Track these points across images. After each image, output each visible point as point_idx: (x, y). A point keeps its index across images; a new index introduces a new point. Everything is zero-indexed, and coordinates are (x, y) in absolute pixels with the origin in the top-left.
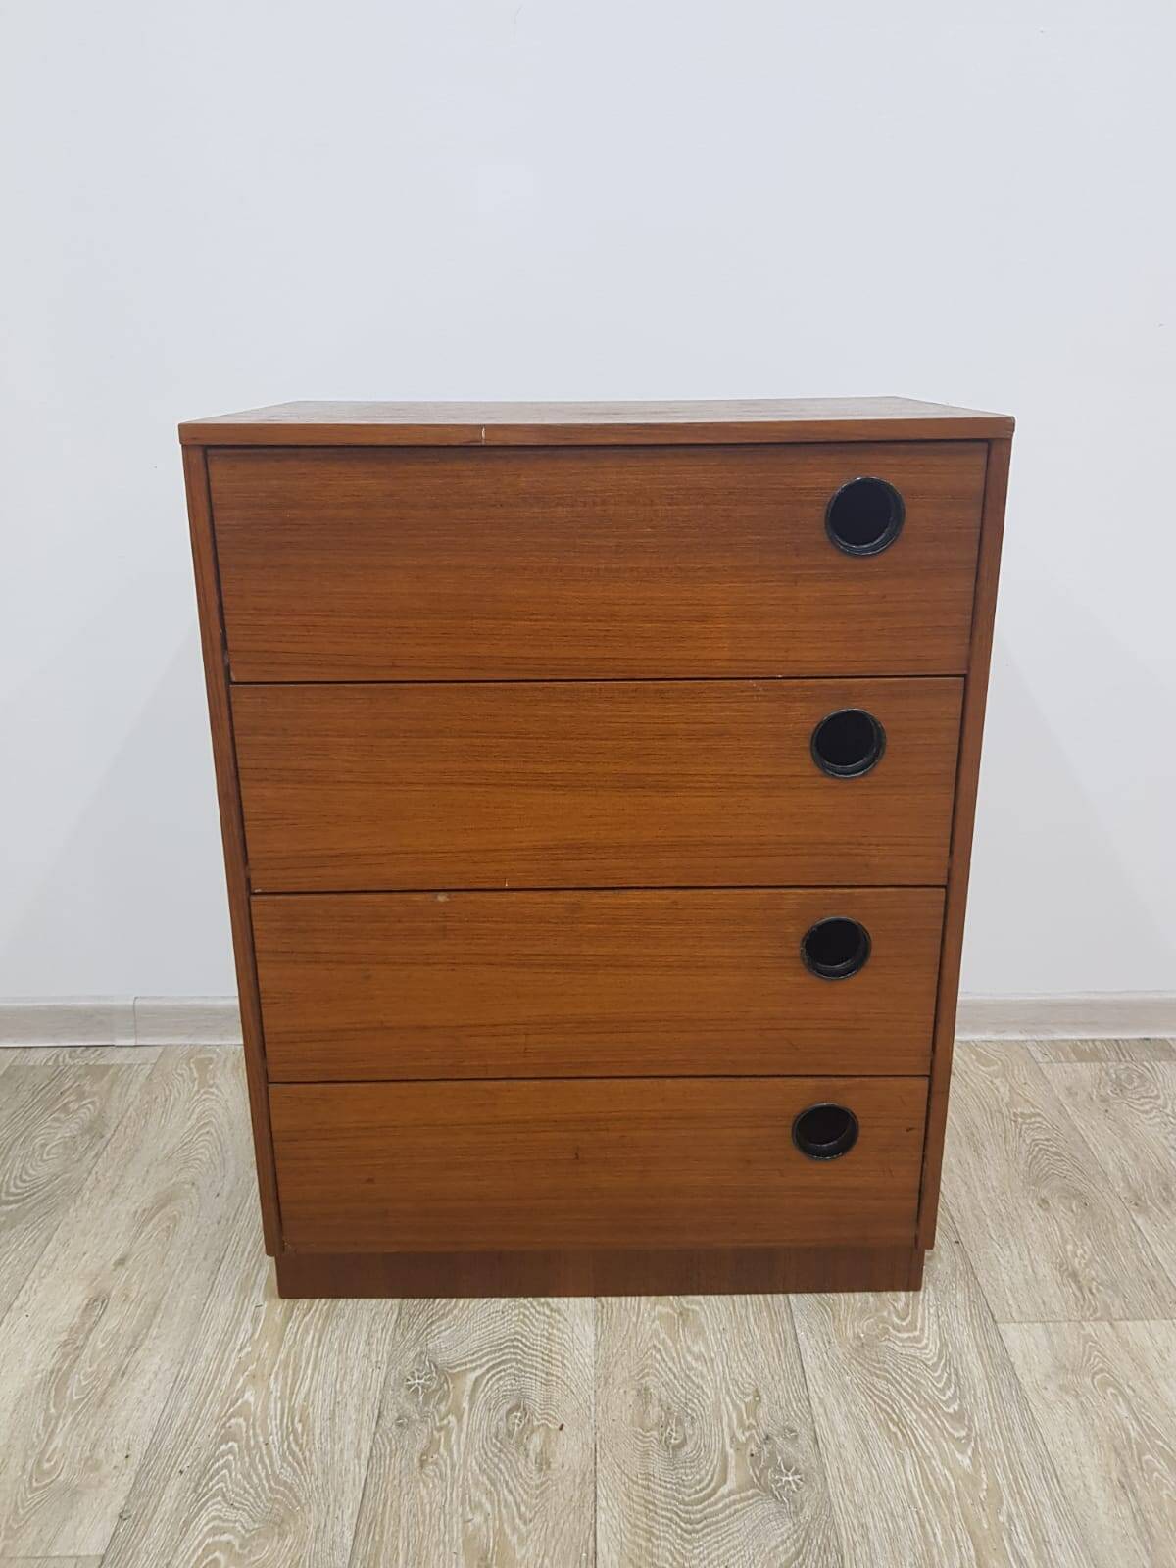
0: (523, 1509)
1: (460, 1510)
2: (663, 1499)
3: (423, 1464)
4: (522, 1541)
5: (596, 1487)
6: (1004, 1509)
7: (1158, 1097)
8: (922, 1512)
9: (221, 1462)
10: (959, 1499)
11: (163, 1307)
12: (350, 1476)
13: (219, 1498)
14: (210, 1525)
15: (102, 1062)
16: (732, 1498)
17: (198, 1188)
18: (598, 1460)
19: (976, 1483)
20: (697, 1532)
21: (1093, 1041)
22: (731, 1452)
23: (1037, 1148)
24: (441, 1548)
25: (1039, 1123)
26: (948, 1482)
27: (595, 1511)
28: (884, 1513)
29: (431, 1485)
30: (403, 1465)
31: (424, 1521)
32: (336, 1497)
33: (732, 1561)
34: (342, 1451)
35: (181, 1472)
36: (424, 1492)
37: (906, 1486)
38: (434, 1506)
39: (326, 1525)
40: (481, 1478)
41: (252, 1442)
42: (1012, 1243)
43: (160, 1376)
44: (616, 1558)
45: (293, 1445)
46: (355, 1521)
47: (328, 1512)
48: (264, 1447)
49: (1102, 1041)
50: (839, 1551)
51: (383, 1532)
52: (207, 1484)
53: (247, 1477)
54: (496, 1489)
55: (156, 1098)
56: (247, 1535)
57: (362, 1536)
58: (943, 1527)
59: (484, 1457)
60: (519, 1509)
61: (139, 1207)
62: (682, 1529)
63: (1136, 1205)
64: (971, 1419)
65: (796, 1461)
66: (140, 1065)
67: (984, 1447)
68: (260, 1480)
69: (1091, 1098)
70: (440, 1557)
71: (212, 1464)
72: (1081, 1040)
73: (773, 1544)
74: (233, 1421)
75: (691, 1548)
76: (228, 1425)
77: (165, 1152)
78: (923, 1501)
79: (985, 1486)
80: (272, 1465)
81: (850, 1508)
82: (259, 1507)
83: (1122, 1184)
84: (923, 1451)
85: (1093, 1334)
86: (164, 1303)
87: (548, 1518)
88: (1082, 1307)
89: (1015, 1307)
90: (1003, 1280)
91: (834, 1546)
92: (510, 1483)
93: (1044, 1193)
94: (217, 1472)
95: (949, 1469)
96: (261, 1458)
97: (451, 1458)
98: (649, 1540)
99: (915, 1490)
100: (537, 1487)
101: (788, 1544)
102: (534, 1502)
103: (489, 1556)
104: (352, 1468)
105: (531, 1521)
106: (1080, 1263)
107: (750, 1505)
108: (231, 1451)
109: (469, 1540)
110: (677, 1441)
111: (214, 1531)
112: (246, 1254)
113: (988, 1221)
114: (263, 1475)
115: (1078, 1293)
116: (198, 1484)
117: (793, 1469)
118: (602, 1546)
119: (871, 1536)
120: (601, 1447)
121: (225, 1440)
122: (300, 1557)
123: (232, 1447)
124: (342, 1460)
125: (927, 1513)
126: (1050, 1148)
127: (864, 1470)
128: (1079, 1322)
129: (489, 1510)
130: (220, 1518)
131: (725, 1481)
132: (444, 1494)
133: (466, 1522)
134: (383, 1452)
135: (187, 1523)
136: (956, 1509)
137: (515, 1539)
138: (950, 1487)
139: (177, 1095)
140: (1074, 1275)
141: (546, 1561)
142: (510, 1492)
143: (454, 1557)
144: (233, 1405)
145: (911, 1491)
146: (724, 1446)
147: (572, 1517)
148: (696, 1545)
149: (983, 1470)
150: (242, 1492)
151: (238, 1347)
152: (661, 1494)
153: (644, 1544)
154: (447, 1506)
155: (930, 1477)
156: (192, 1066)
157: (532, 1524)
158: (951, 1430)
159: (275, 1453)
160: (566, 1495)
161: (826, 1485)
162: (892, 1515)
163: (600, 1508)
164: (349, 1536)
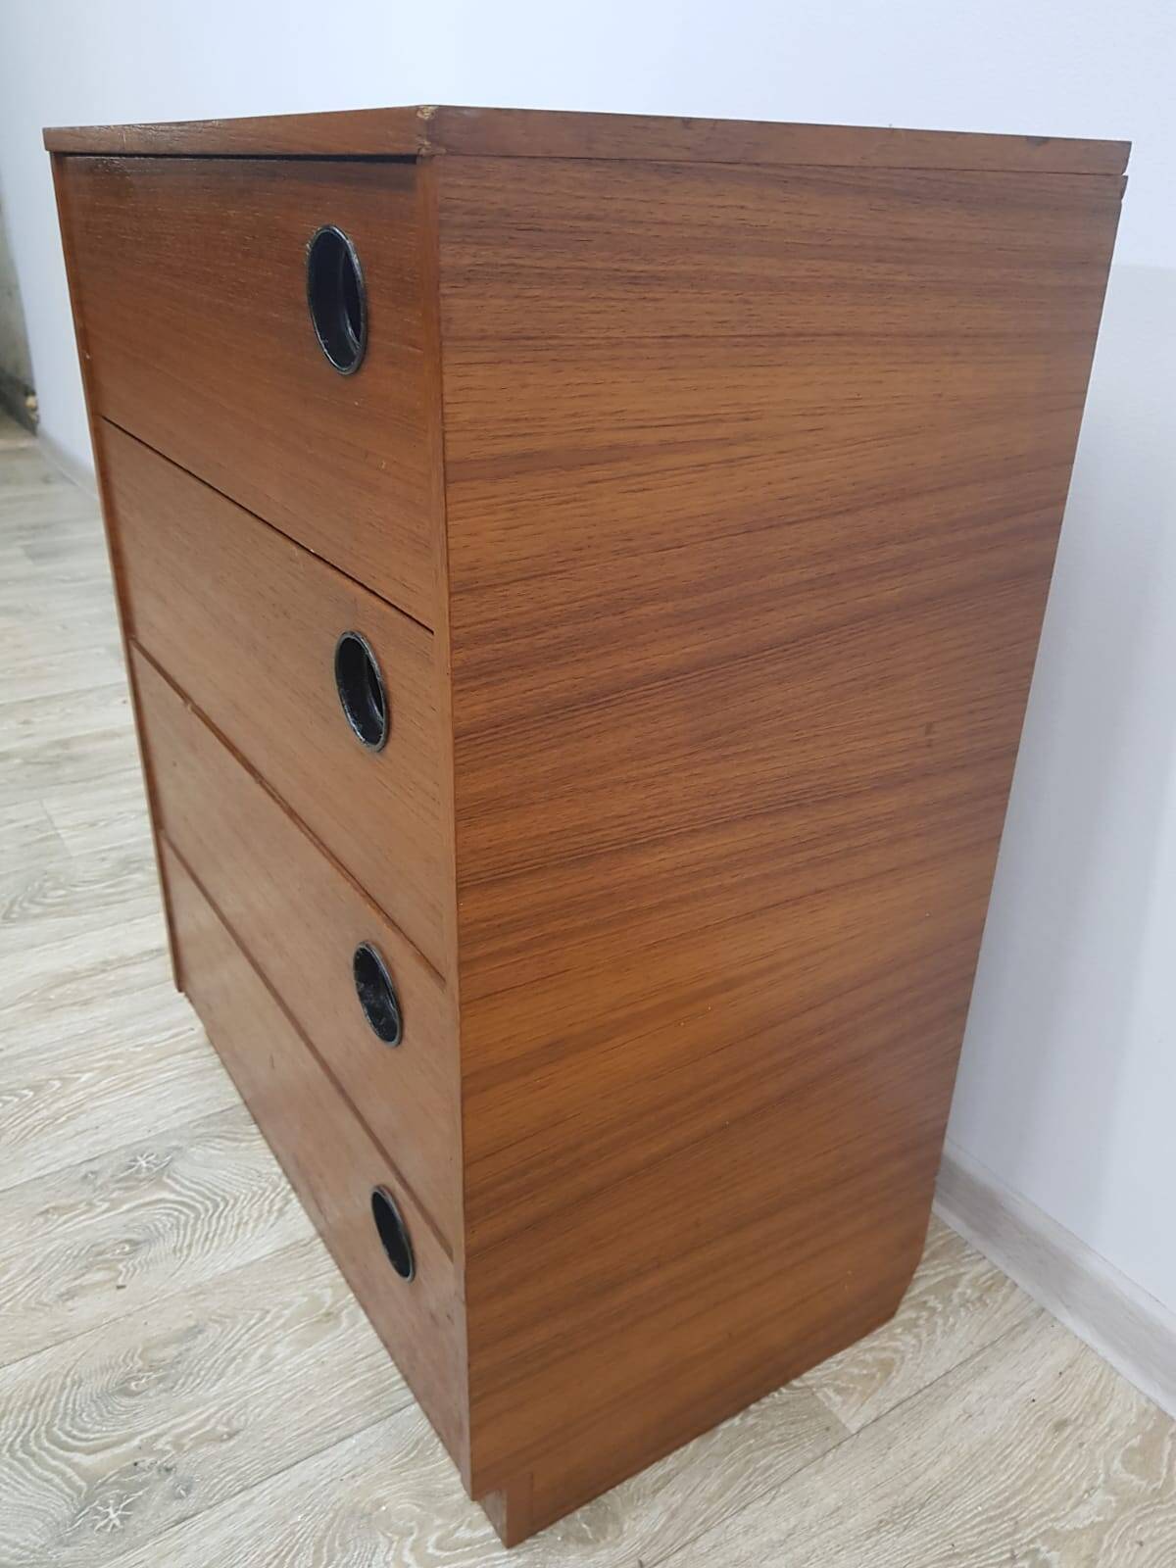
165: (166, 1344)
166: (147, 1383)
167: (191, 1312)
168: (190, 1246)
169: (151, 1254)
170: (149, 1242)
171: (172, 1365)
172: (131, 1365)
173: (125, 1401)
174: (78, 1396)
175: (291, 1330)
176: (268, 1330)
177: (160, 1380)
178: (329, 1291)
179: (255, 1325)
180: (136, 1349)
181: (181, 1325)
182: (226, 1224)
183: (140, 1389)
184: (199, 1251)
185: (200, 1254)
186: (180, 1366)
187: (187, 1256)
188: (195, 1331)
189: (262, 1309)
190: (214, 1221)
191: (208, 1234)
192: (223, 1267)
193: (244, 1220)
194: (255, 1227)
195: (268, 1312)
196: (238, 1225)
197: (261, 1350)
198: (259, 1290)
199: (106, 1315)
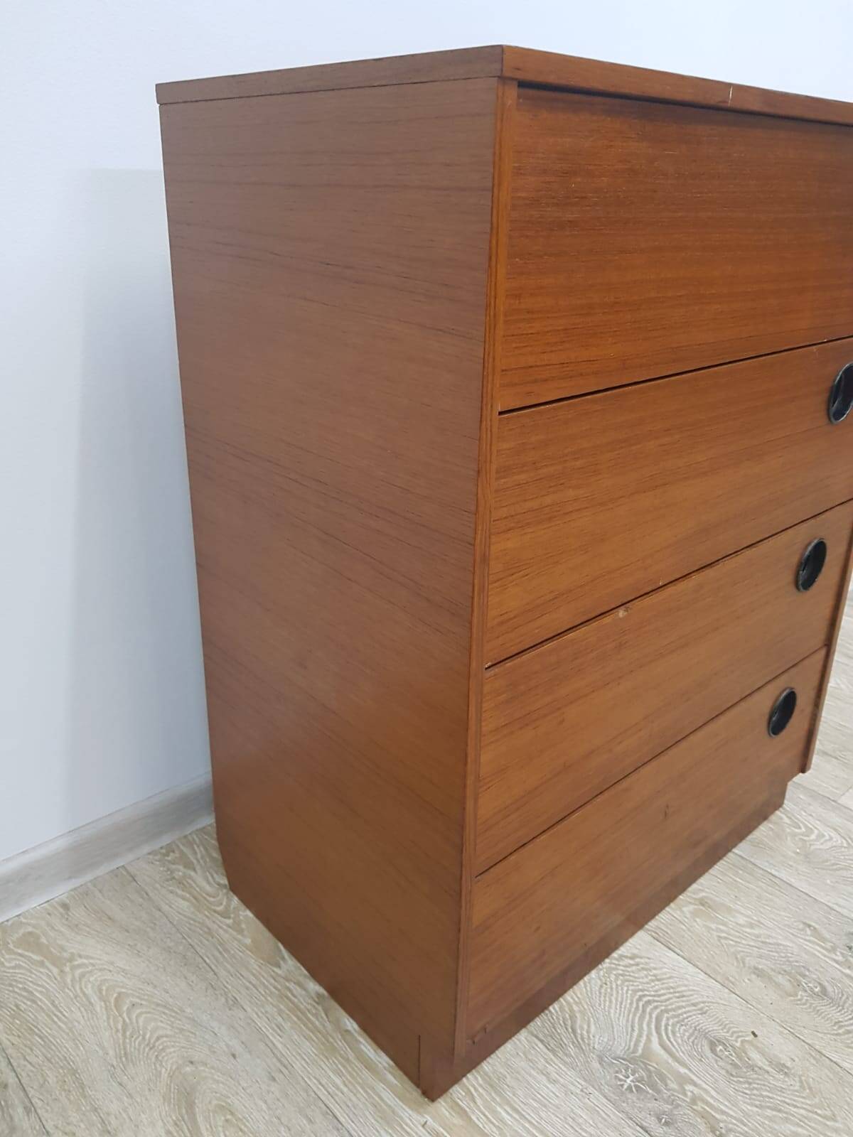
165: (778, 985)
166: (810, 982)
167: (746, 981)
168: (694, 1005)
169: (715, 1028)
170: (705, 1035)
171: (789, 974)
172: (805, 998)
173: (830, 989)
174: (846, 1018)
175: (725, 920)
176: (732, 932)
177: (804, 976)
178: (685, 909)
179: (732, 940)
180: (791, 1001)
181: (758, 982)
182: (663, 989)
183: (816, 985)
184: (696, 996)
185: (697, 994)
186: (787, 969)
187: (703, 1002)
188: (758, 972)
189: (719, 941)
190: (663, 998)
191: (678, 997)
192: (700, 976)
193: (653, 978)
194: (655, 969)
195: (719, 937)
196: (658, 980)
197: (748, 930)
198: (706, 947)
199: (781, 1033)
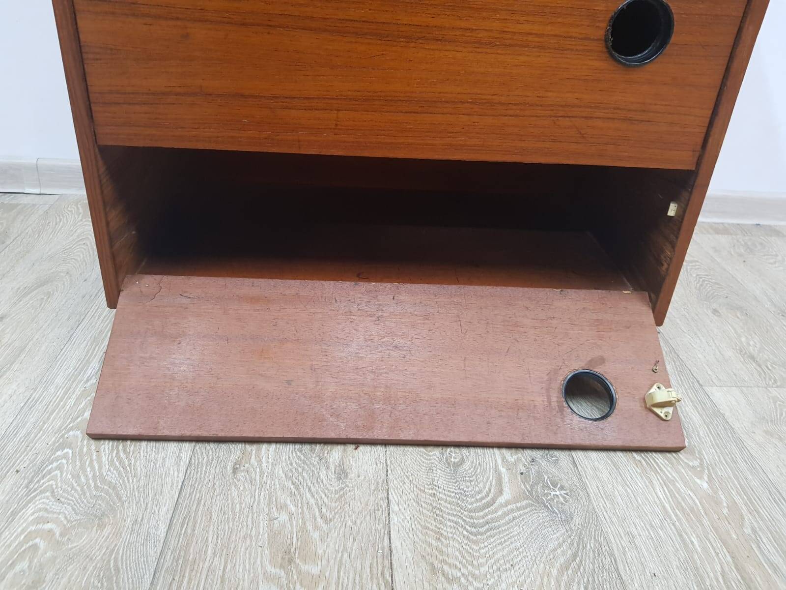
0: (324, 510)
1: (266, 509)
2: (449, 506)
3: (235, 471)
4: (323, 537)
5: (388, 494)
6: (747, 522)
7: (777, 255)
8: (677, 523)
9: (55, 464)
10: (706, 513)
11: (27, 350)
12: (169, 480)
13: (48, 494)
14: (36, 515)
15: (14, 202)
16: (509, 507)
17: (71, 276)
18: (389, 472)
19: (718, 503)
20: (482, 534)
21: (722, 223)
22: (503, 470)
23: (701, 280)
24: (248, 541)
25: (699, 265)
26: (694, 501)
27: (389, 514)
28: (645, 524)
29: (242, 488)
30: (217, 471)
31: (233, 519)
32: (155, 495)
33: (515, 560)
34: (164, 459)
35: (17, 471)
36: (235, 493)
37: (658, 502)
38: (244, 505)
39: (142, 520)
40: (286, 484)
41: (85, 450)
42: (700, 335)
43: (14, 398)
44: (409, 555)
45: (121, 454)
46: (169, 516)
47: (146, 508)
48: (95, 454)
49: (729, 224)
50: (612, 555)
51: (194, 526)
52: (38, 481)
53: (77, 477)
54: (300, 493)
55: (49, 223)
56: (69, 525)
57: (177, 527)
58: (698, 536)
59: (290, 467)
60: (320, 510)
61: (22, 285)
62: (467, 531)
63: (783, 316)
64: (700, 452)
65: (561, 480)
66: (41, 205)
67: (716, 474)
68: (88, 480)
69: (731, 254)
70: (246, 549)
71: (47, 466)
72: (714, 223)
73: (551, 546)
74: (71, 433)
75: (477, 548)
76: (66, 436)
77: (49, 253)
78: (676, 515)
79: (725, 504)
80: (100, 468)
81: (615, 520)
82: (83, 502)
83: (769, 303)
84: (666, 475)
85: (779, 396)
86: (29, 346)
87: (347, 518)
88: (765, 378)
89: (714, 377)
90: (699, 358)
91: (606, 550)
92: (312, 488)
93: (715, 306)
94: (50, 472)
95: (692, 490)
96: (92, 461)
97: (260, 466)
98: (439, 540)
99: (667, 506)
100: (336, 492)
101: (564, 547)
102: (333, 504)
103: (293, 550)
104: (171, 473)
105: (331, 520)
106: (754, 350)
107: (526, 513)
108: (65, 456)
109: (274, 535)
110: (456, 460)
111: (38, 521)
112: (102, 318)
113: (678, 320)
114: (90, 476)
115: (759, 369)
116: (31, 482)
117: (559, 485)
118: (396, 543)
119: (636, 542)
120: (391, 462)
121: (62, 447)
122: (116, 545)
123: (67, 453)
124: (163, 466)
125: (681, 524)
126: (711, 280)
127: (620, 488)
128: (766, 388)
129: (294, 510)
130: (46, 510)
131: (501, 492)
132: (253, 496)
133: (272, 520)
134: (200, 460)
135: (14, 514)
136: (706, 522)
137: (316, 535)
138: (696, 504)
139: (65, 222)
140: (753, 358)
141: (346, 555)
142: (313, 496)
143: (260, 550)
144: (73, 420)
145: (664, 507)
146: (497, 466)
147: (368, 518)
148: (482, 545)
149: (720, 492)
150: (70, 489)
151: (85, 379)
152: (446, 501)
153: (434, 543)
154: (255, 506)
155: (677, 495)
156: (79, 206)
157: (332, 523)
158: (686, 461)
159: (104, 459)
160: (362, 499)
161: (590, 500)
162: (651, 526)
163: (393, 512)
164: (163, 528)
